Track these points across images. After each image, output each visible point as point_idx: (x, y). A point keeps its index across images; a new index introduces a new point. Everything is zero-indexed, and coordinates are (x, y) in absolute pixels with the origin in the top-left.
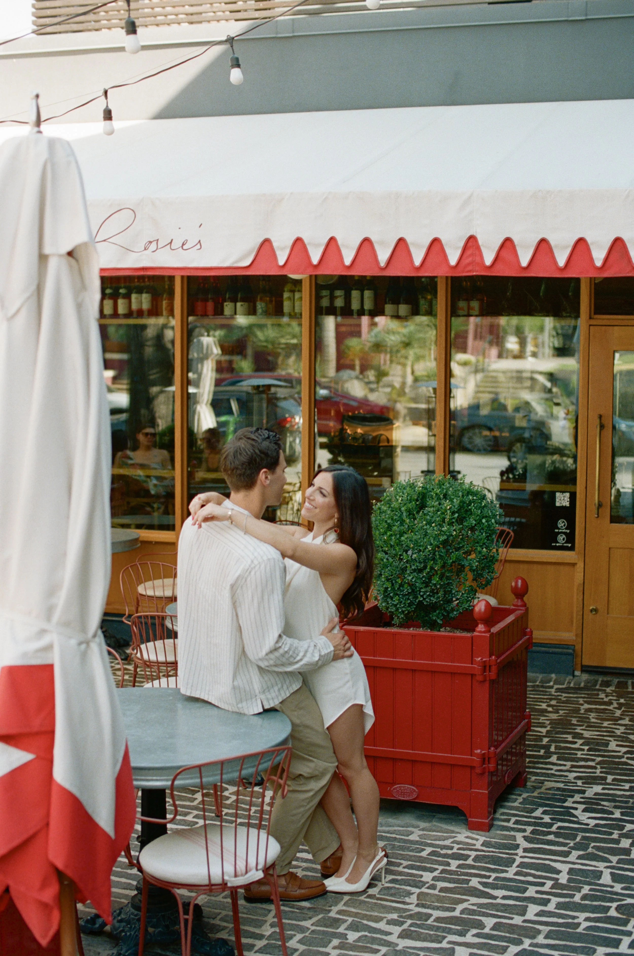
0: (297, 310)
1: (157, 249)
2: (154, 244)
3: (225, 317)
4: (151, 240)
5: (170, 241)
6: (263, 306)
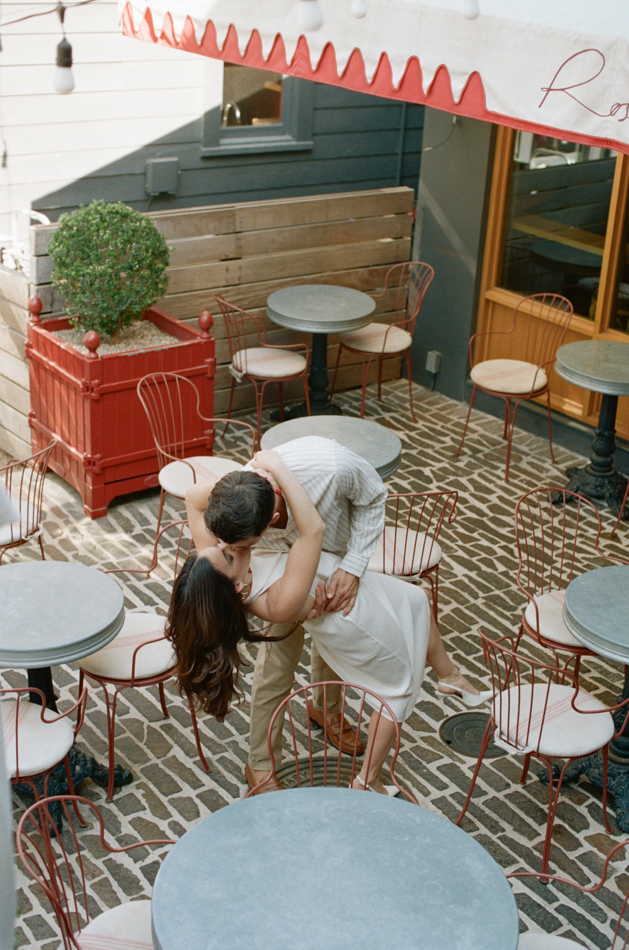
1: (626, 117)
2: (623, 110)
4: (621, 103)
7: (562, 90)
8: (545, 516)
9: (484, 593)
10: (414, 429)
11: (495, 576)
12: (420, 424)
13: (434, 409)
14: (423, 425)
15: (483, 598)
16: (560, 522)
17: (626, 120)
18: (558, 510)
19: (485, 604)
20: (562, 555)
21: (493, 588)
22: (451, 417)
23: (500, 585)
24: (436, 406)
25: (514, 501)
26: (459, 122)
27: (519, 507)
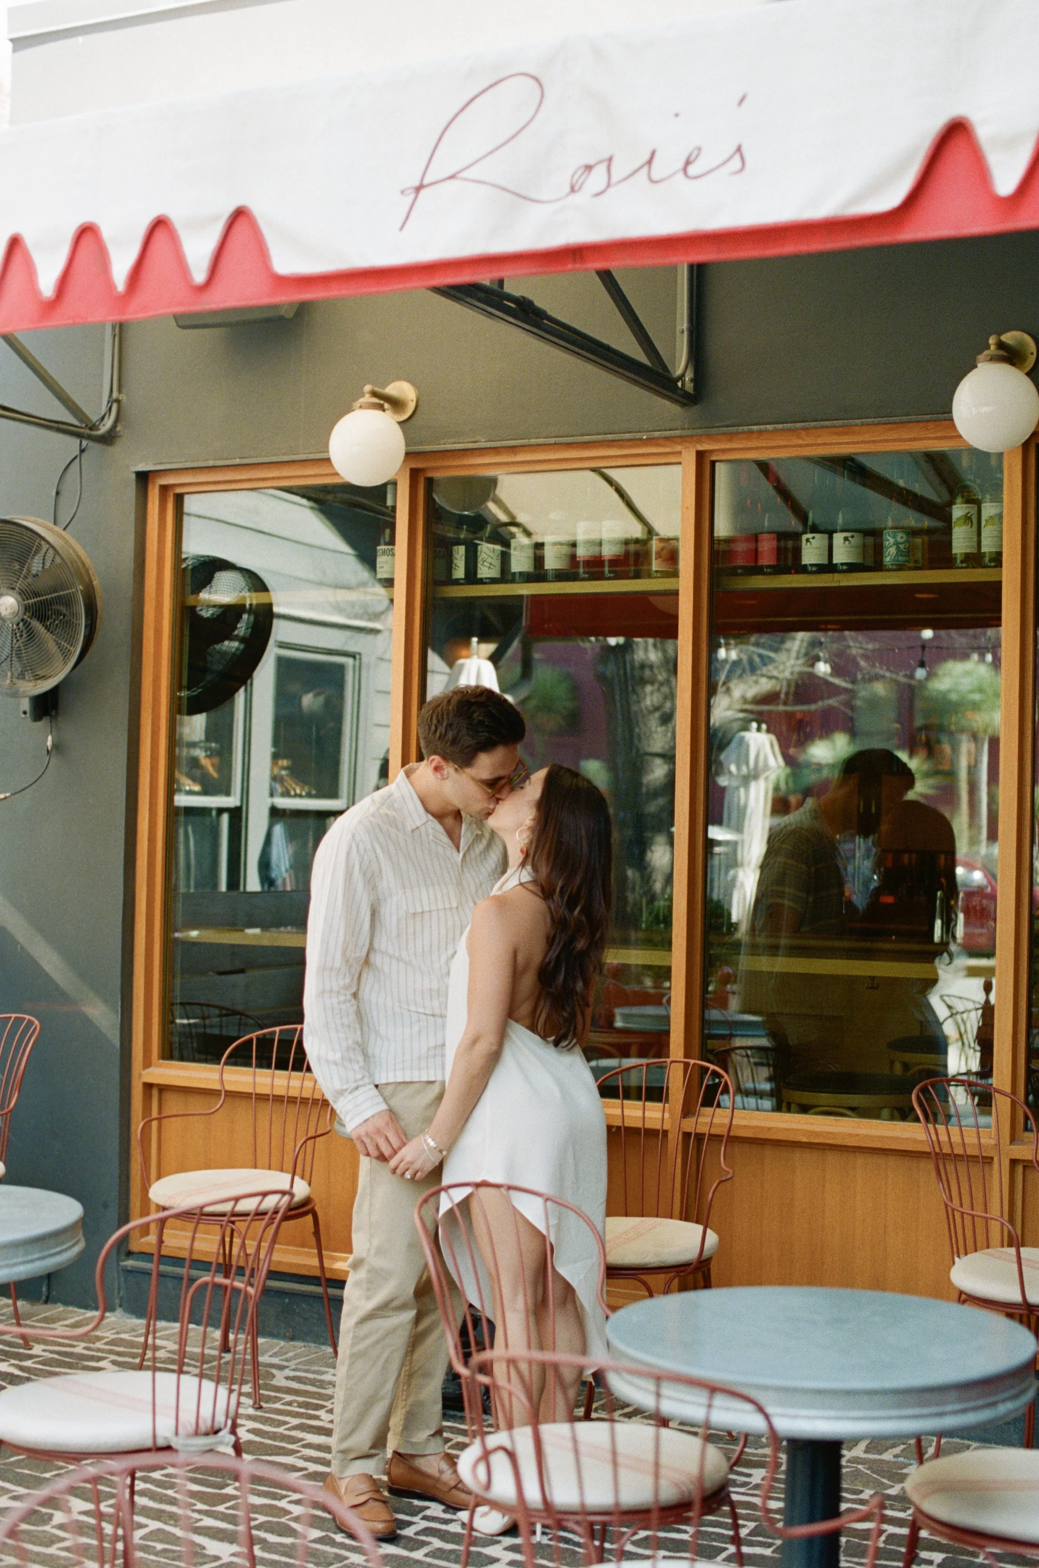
0: (988, 547)
1: (609, 185)
2: (599, 173)
3: (803, 570)
4: (591, 162)
5: (647, 157)
6: (899, 540)
7: (452, 177)
12: (37, 1349)
13: (59, 1327)
14: (44, 1351)
17: (611, 191)
22: (99, 1333)
24: (62, 1323)
25: (287, 1433)
26: (57, 746)
27: (302, 1440)
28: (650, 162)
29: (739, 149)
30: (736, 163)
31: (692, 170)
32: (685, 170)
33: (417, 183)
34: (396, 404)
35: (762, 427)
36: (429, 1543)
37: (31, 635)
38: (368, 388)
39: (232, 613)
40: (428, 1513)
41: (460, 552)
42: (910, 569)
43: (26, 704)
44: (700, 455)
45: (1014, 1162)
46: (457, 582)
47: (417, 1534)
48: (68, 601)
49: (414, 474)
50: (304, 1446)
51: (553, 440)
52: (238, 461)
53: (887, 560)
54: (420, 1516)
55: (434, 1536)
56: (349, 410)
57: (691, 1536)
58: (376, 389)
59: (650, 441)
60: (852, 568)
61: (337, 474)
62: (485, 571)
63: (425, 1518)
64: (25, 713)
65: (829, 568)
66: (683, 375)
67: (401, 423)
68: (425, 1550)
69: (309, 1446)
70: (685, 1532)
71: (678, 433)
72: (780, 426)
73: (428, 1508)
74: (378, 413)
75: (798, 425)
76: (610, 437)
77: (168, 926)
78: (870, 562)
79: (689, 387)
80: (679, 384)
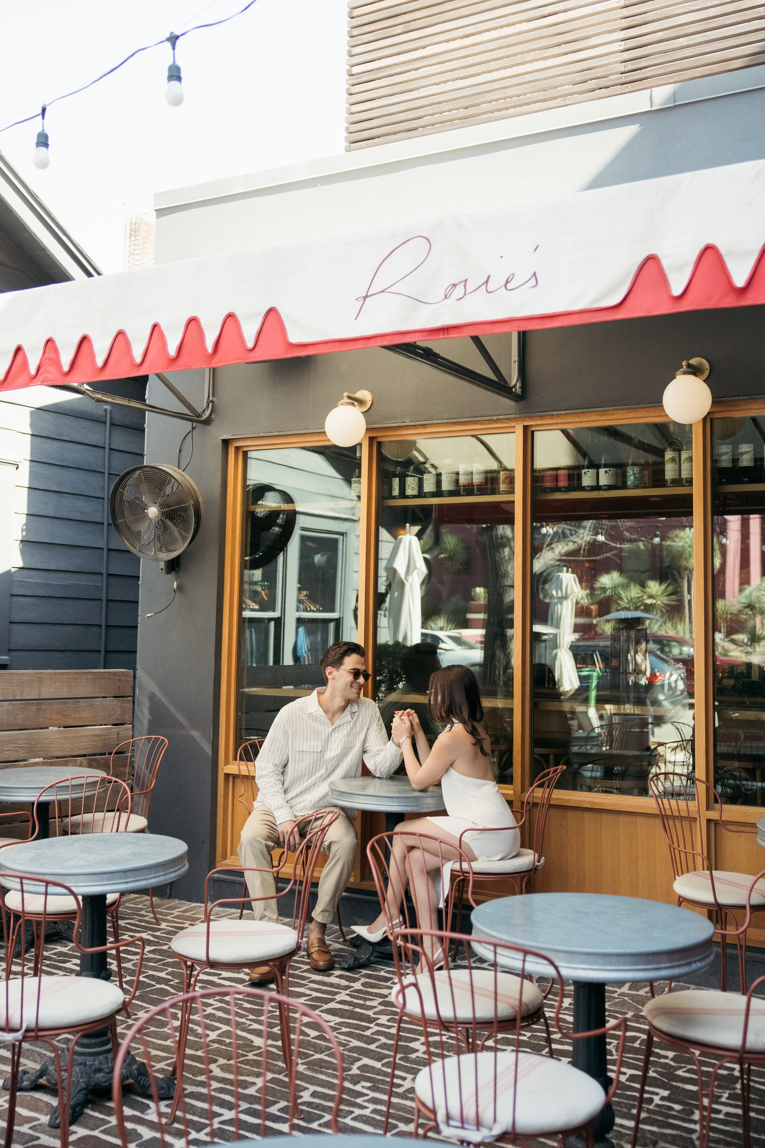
0: (685, 475)
1: (465, 295)
2: (460, 289)
3: (583, 489)
4: (456, 283)
5: (486, 279)
6: (636, 472)
7: (383, 291)
8: (344, 982)
9: (302, 1059)
10: (159, 930)
11: (310, 1041)
12: (163, 925)
13: (176, 912)
14: (167, 926)
15: (302, 1064)
16: (362, 985)
18: (357, 976)
19: (309, 1069)
20: (381, 1013)
21: (312, 1053)
22: (198, 916)
23: (320, 1050)
24: (177, 910)
25: (301, 974)
26: (180, 588)
27: (310, 978)
28: (487, 282)
29: (535, 274)
30: (533, 282)
31: (509, 286)
32: (505, 286)
33: (365, 295)
34: (361, 402)
35: (559, 412)
36: (379, 1040)
37: (166, 528)
38: (346, 394)
39: (274, 514)
40: (379, 1021)
41: (396, 481)
42: (642, 488)
43: (162, 565)
44: (526, 428)
45: (709, 821)
46: (395, 498)
47: (372, 1034)
48: (185, 510)
49: (371, 439)
50: (310, 982)
51: (445, 421)
52: (276, 434)
53: (629, 483)
54: (374, 1023)
55: (382, 1035)
56: (335, 406)
57: (528, 1038)
58: (350, 395)
59: (498, 421)
60: (610, 488)
61: (329, 440)
62: (409, 492)
63: (377, 1025)
64: (162, 569)
65: (597, 488)
66: (516, 385)
67: (363, 413)
68: (377, 1044)
69: (313, 982)
70: (525, 1035)
71: (513, 416)
72: (568, 412)
73: (379, 1019)
74: (352, 407)
75: (579, 411)
76: (476, 419)
77: (239, 685)
78: (620, 484)
79: (519, 391)
80: (514, 390)
